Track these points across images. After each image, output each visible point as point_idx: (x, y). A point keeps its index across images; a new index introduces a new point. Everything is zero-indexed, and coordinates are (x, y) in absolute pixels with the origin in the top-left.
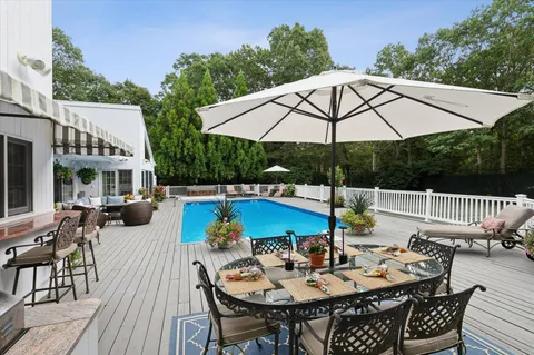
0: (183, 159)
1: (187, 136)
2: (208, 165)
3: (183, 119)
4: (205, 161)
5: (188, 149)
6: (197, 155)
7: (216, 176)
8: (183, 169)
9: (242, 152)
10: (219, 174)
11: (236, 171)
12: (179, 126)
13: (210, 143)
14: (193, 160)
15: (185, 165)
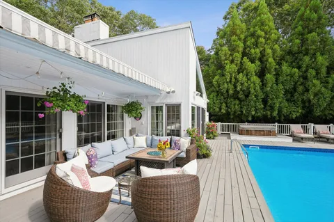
1: (240, 71)
2: (265, 101)
3: (236, 54)
4: (261, 96)
5: (242, 84)
6: (252, 91)
7: (275, 114)
8: (235, 106)
10: (280, 111)
12: (232, 62)
14: (247, 96)
15: (237, 102)
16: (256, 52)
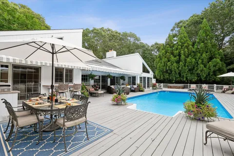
0: (167, 71)
1: (169, 61)
2: (180, 74)
3: (168, 54)
4: (177, 72)
5: (169, 67)
6: (173, 70)
7: (185, 79)
8: (167, 76)
9: (202, 65)
10: (187, 78)
11: (198, 77)
12: (165, 57)
13: (181, 63)
14: (171, 72)
15: (168, 74)
16: (176, 52)
